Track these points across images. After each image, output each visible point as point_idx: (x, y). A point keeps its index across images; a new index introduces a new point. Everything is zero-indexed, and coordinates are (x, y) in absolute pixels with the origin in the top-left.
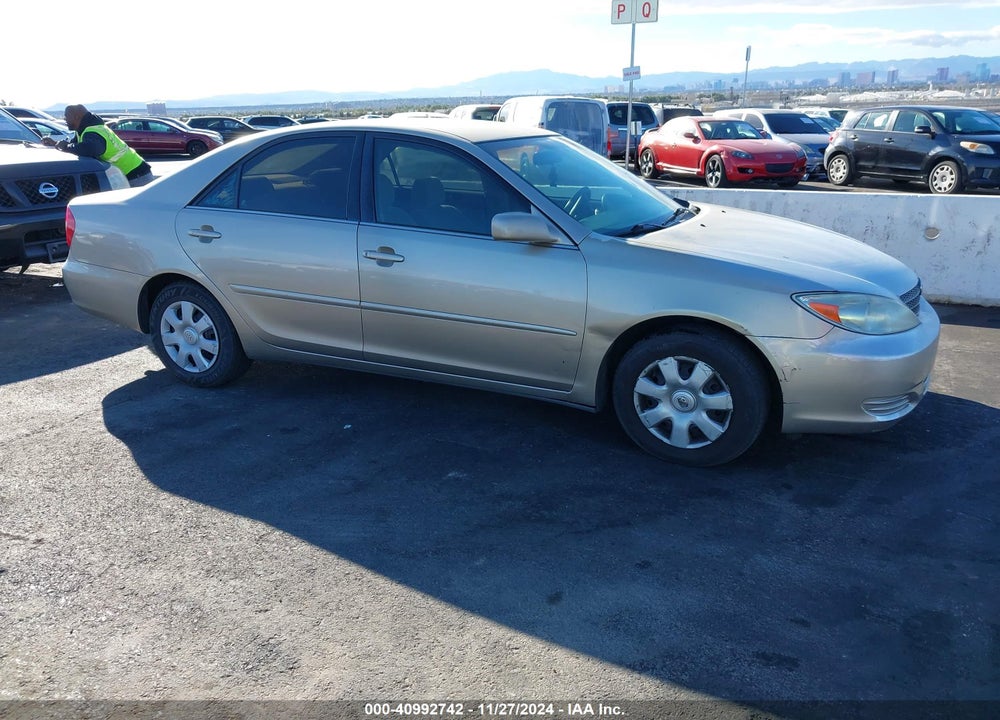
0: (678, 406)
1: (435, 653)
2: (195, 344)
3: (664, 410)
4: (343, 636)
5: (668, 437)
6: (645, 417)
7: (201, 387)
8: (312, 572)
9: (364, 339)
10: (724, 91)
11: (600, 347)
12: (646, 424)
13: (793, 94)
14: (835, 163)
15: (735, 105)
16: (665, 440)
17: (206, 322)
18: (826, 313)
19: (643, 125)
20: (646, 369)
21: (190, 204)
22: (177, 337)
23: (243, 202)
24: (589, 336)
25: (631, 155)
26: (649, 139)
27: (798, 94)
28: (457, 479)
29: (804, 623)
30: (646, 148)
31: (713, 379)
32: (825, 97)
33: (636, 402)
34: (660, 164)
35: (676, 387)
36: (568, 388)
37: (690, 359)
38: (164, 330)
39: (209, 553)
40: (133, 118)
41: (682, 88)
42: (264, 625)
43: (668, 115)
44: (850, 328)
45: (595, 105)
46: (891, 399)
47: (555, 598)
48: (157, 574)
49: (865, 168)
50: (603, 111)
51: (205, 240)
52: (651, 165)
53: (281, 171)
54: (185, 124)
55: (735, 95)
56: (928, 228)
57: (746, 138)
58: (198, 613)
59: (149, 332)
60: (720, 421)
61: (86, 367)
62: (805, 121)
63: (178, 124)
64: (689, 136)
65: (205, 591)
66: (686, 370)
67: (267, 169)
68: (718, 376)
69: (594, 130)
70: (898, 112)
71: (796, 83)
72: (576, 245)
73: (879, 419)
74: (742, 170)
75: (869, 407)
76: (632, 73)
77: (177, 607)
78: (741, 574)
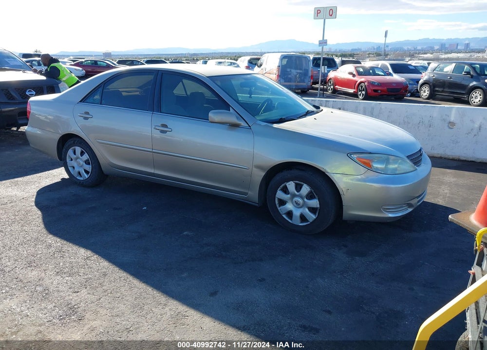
0: (295, 204)
1: (149, 317)
2: (82, 166)
3: (289, 206)
4: (109, 306)
5: (291, 219)
6: (281, 209)
7: (84, 187)
8: (105, 275)
9: (154, 167)
10: (381, 51)
11: (260, 175)
12: (281, 213)
13: (416, 53)
14: (424, 88)
15: (386, 59)
16: (290, 221)
17: (86, 157)
18: (365, 163)
19: (327, 67)
20: (281, 187)
21: (80, 102)
22: (74, 163)
23: (103, 102)
24: (254, 169)
25: (322, 82)
26: (332, 74)
27: (419, 54)
28: (187, 235)
29: (329, 312)
30: (330, 79)
31: (310, 192)
32: (432, 55)
33: (277, 202)
34: (337, 87)
35: (294, 196)
36: (246, 194)
37: (300, 183)
38: (68, 160)
39: (61, 264)
40: (91, 59)
41: (359, 49)
42: (74, 299)
43: (343, 63)
44: (376, 171)
45: (306, 58)
46: (398, 205)
47: (214, 294)
48: (34, 273)
49: (438, 91)
50: (309, 61)
51: (86, 118)
52: (332, 87)
53: (132, 87)
54: (115, 63)
55: (387, 53)
56: (450, 123)
57: (379, 75)
58: (47, 291)
59: (62, 161)
60: (314, 213)
61: (35, 175)
62: (411, 67)
63: (111, 62)
64: (351, 73)
65: (52, 281)
66: (298, 188)
67: (113, 86)
68: (313, 191)
69: (305, 70)
70: (455, 64)
71: (418, 48)
72: (250, 126)
73: (390, 215)
74: (375, 91)
75: (385, 210)
76: (323, 43)
77: (38, 288)
78: (307, 287)
